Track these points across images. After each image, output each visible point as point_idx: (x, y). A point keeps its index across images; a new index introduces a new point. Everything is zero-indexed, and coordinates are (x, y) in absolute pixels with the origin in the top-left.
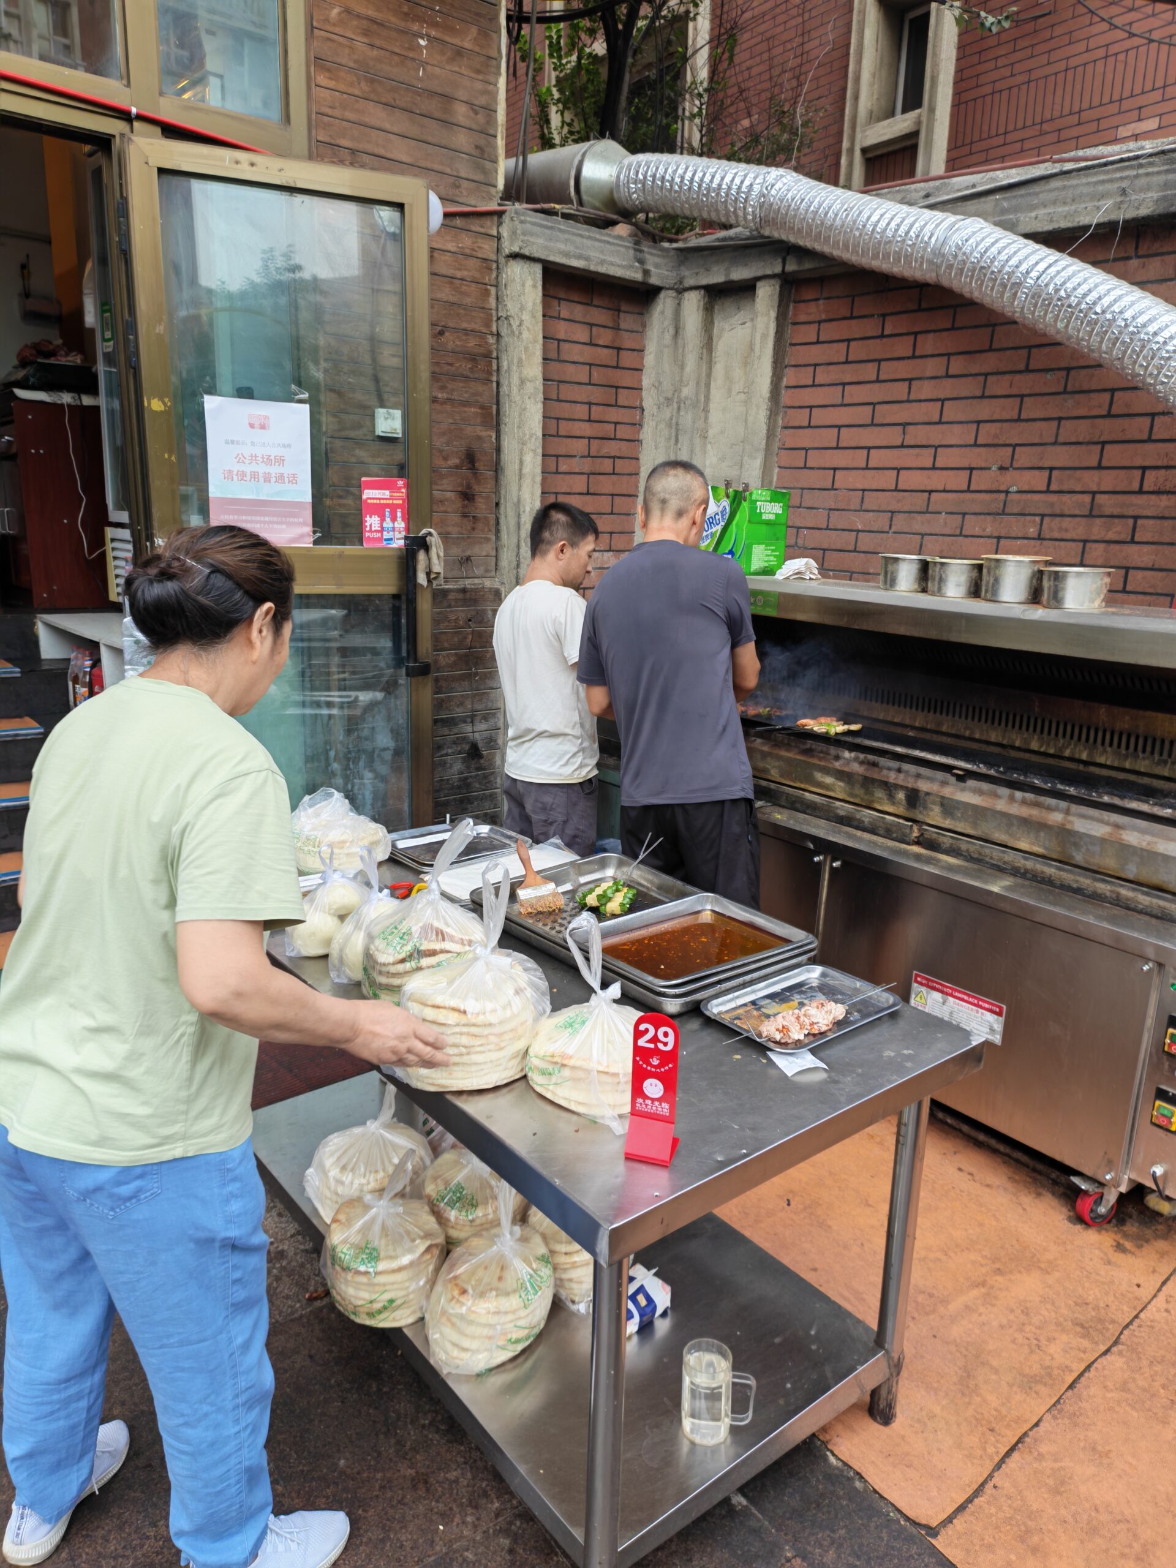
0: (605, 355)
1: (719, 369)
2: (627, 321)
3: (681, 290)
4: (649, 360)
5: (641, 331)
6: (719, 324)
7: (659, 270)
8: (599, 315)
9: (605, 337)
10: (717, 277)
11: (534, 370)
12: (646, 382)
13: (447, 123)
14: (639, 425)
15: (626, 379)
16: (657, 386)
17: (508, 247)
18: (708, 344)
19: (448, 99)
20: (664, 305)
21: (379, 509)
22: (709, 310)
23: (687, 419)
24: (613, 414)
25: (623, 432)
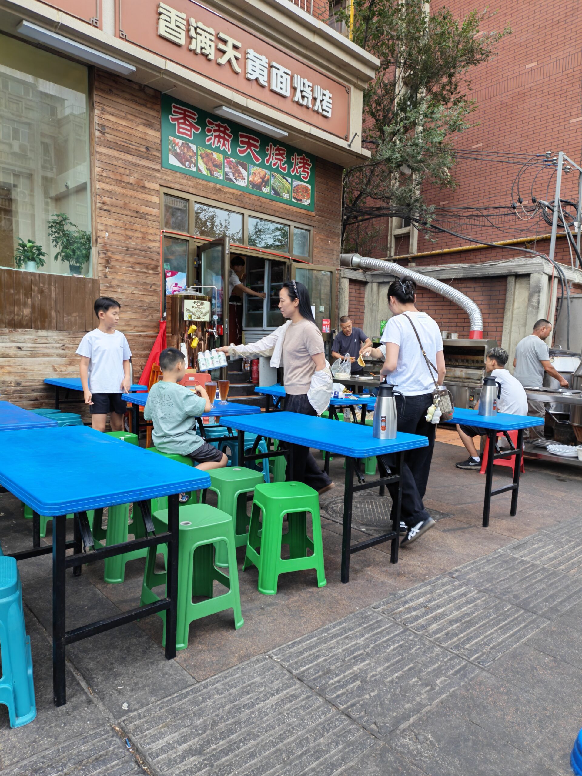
0: (358, 295)
1: (381, 298)
2: (362, 288)
3: (372, 282)
4: (366, 296)
5: (364, 290)
6: (380, 289)
7: (369, 279)
8: (357, 287)
9: (358, 291)
10: (381, 280)
11: (347, 298)
12: (365, 300)
13: (333, 255)
14: (364, 309)
15: (361, 300)
16: (368, 301)
17: (342, 275)
18: (378, 293)
19: (333, 250)
20: (369, 285)
21: (325, 325)
22: (379, 286)
23: (374, 308)
24: (359, 307)
25: (361, 310)
